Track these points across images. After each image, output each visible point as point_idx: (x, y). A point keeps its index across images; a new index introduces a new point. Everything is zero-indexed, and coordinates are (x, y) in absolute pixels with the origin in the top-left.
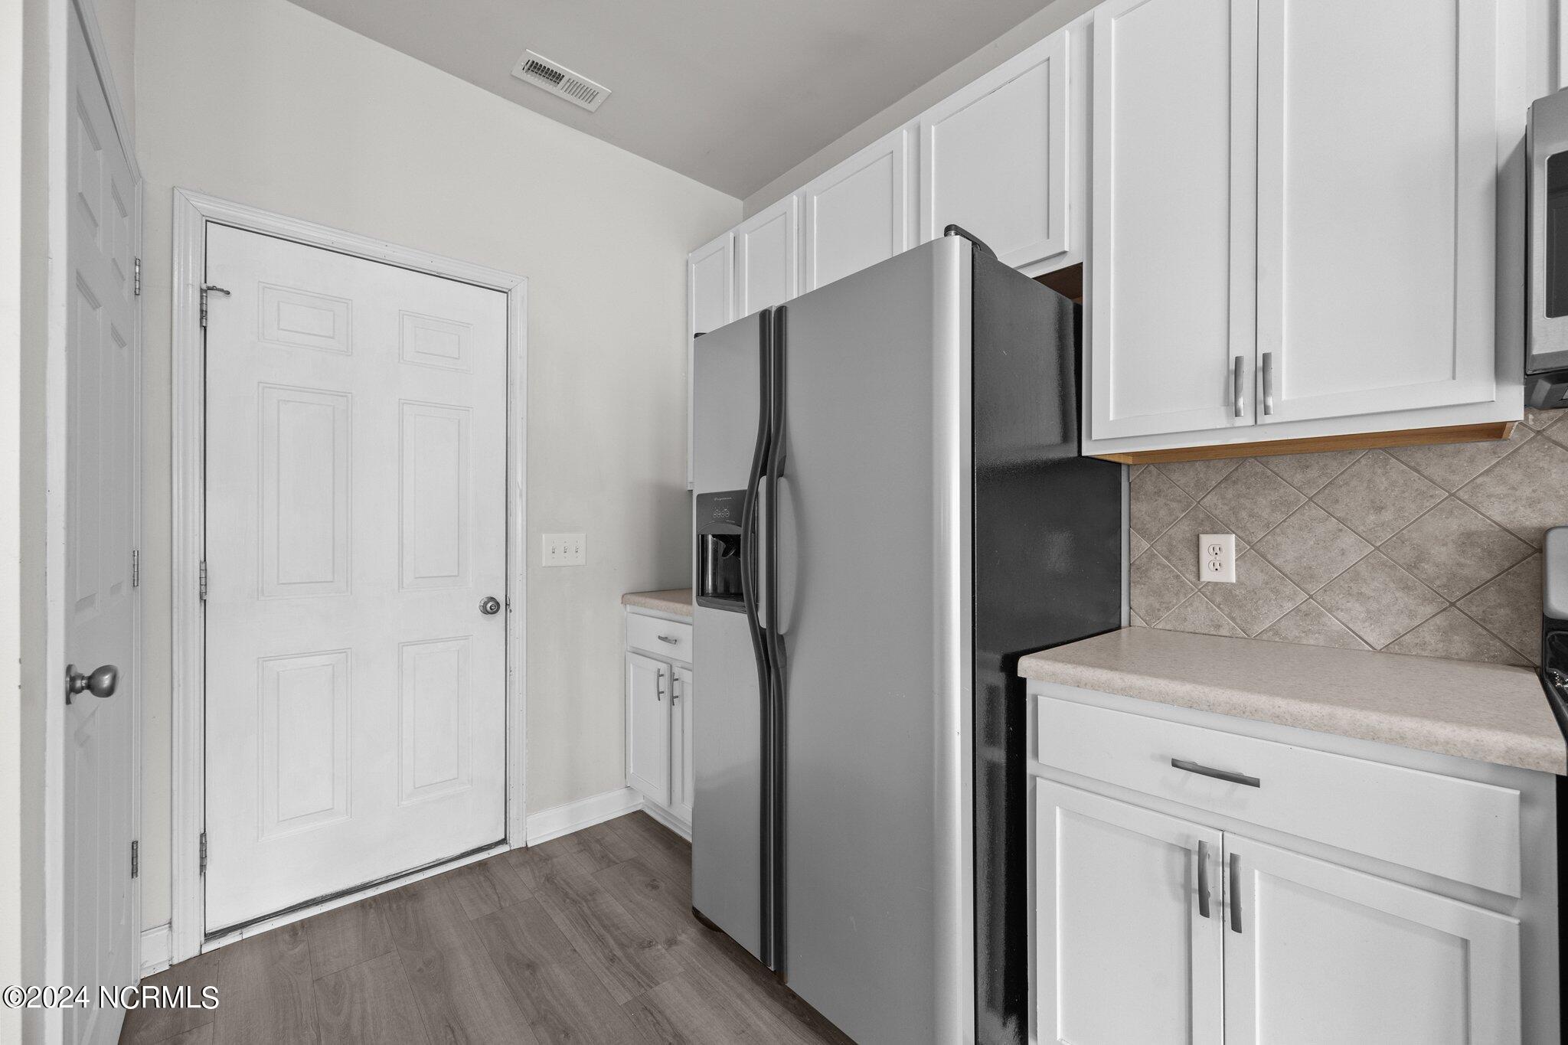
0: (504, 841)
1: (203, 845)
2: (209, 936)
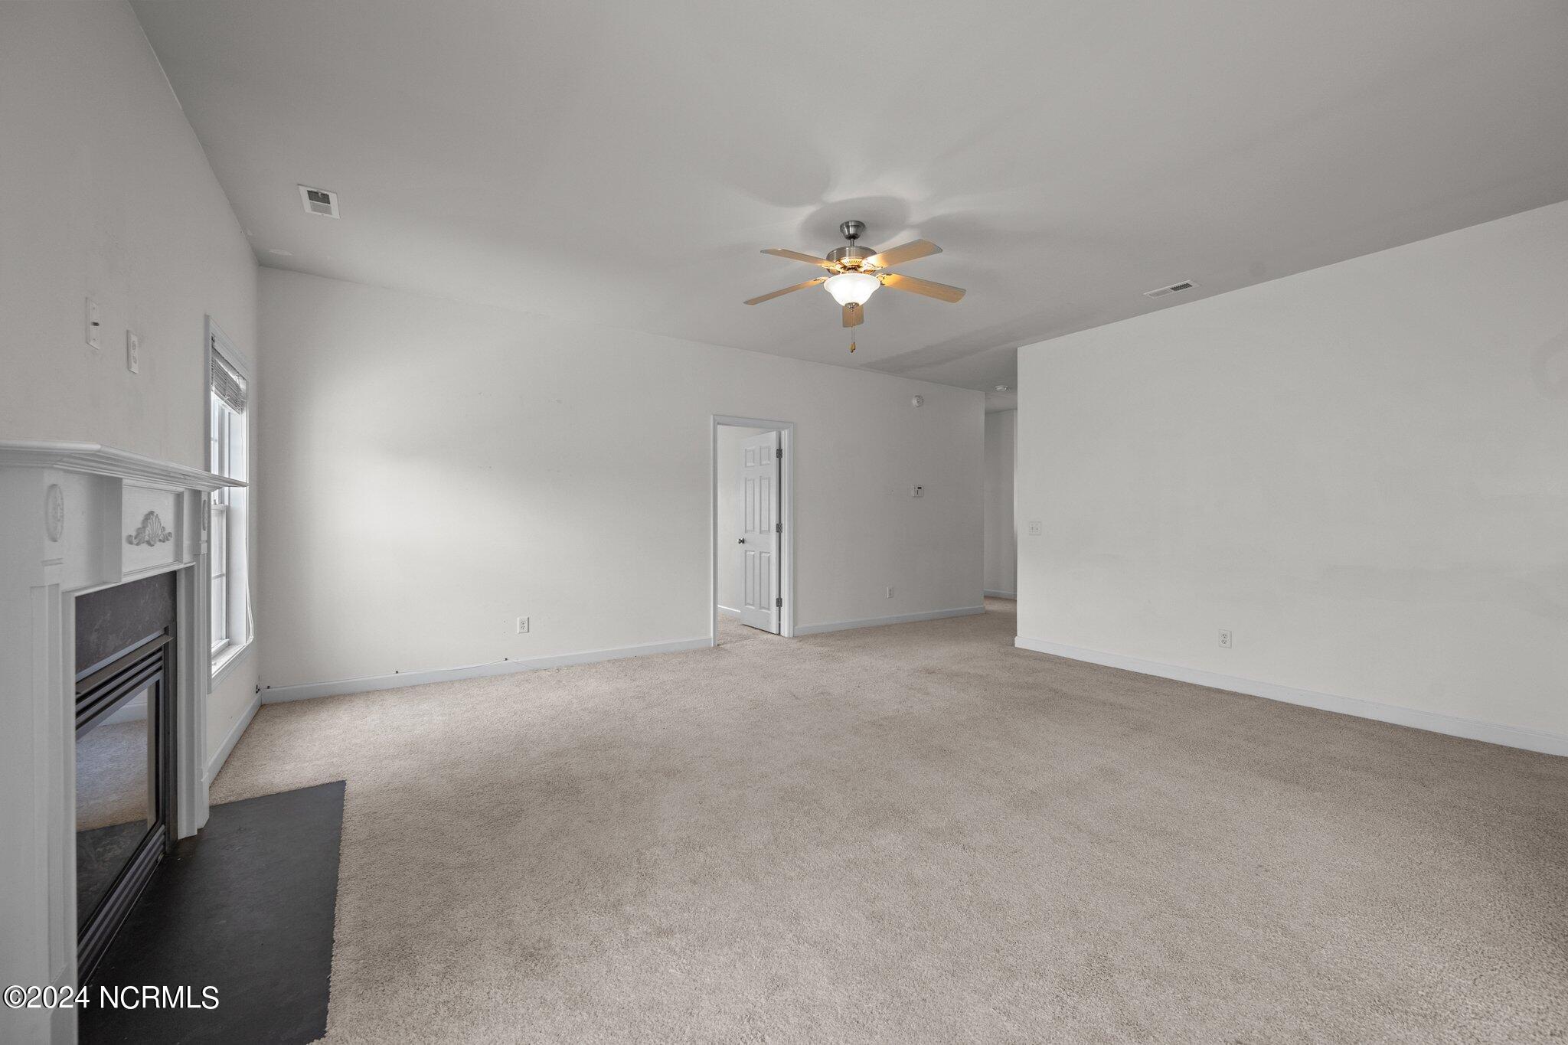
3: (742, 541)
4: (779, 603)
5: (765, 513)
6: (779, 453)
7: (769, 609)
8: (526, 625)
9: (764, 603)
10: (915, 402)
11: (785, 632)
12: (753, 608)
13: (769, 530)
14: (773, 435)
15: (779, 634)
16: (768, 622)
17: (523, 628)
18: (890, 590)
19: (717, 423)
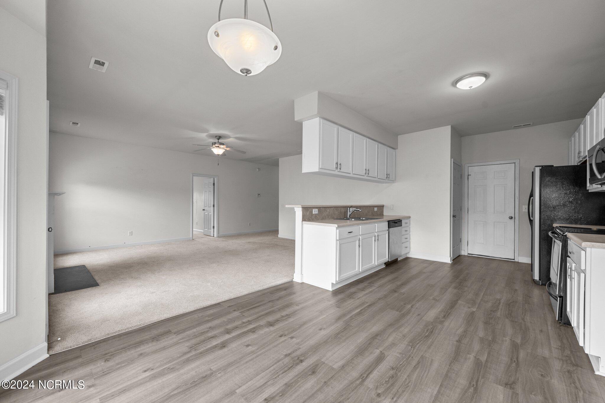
0: (514, 259)
1: (468, 242)
2: (468, 254)
3: (204, 210)
4: (214, 227)
5: (210, 202)
6: (214, 184)
7: (211, 229)
8: (131, 233)
9: (210, 228)
10: (257, 170)
11: (215, 236)
12: (207, 229)
13: (211, 207)
14: (212, 179)
15: (214, 236)
16: (211, 233)
17: (130, 234)
18: (249, 224)
19: (193, 176)
